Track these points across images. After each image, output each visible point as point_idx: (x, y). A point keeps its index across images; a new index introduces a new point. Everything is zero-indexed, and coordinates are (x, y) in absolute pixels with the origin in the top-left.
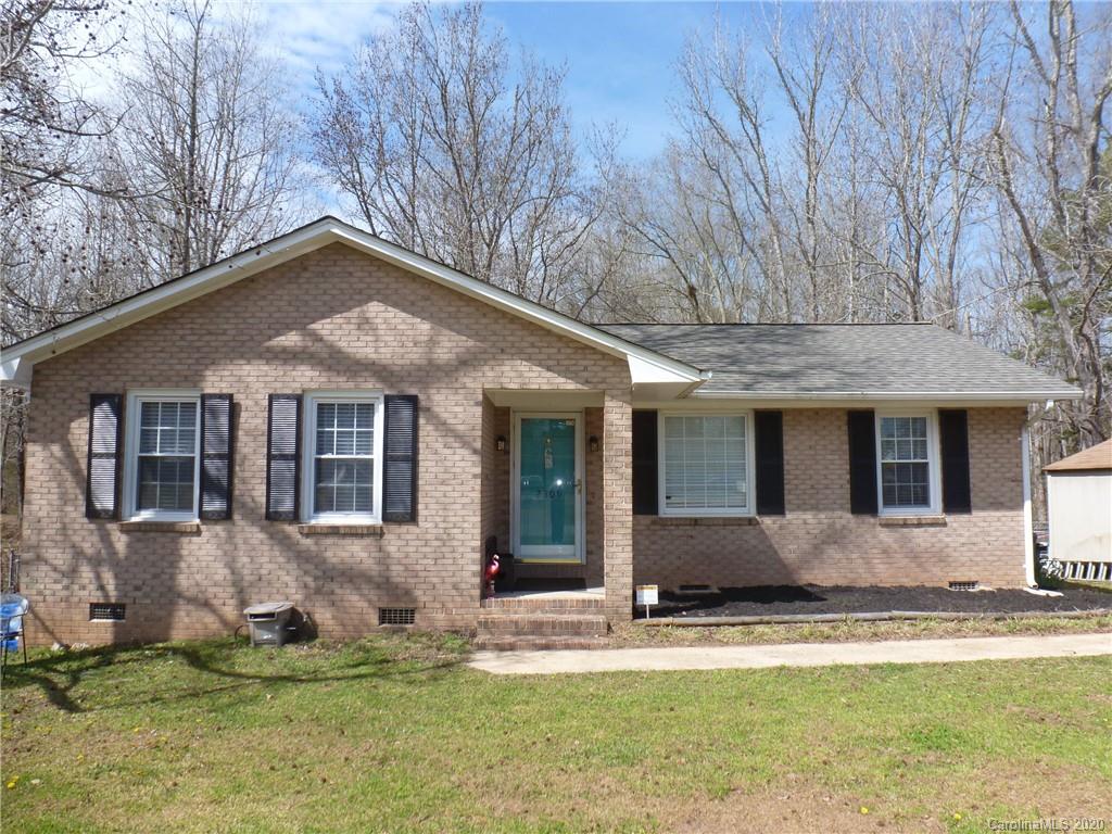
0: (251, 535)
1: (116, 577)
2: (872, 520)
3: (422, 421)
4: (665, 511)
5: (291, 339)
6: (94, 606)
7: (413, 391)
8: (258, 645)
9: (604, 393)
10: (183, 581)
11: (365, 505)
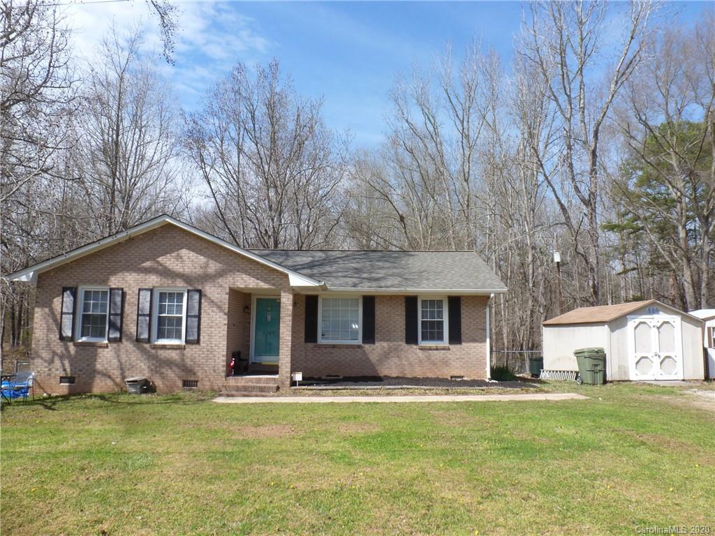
0: (129, 347)
1: (71, 365)
2: (415, 347)
3: (203, 301)
4: (321, 341)
5: (148, 264)
6: (61, 378)
7: (200, 288)
8: (130, 394)
9: (280, 290)
10: (99, 367)
11: (180, 337)
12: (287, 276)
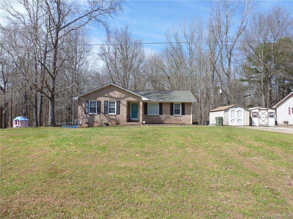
0: (102, 115)
1: (88, 120)
2: (173, 116)
3: (120, 104)
4: (148, 114)
5: (106, 95)
6: (86, 123)
7: (120, 101)
8: (104, 126)
9: (140, 101)
10: (95, 120)
11: (114, 112)
12: (141, 98)
